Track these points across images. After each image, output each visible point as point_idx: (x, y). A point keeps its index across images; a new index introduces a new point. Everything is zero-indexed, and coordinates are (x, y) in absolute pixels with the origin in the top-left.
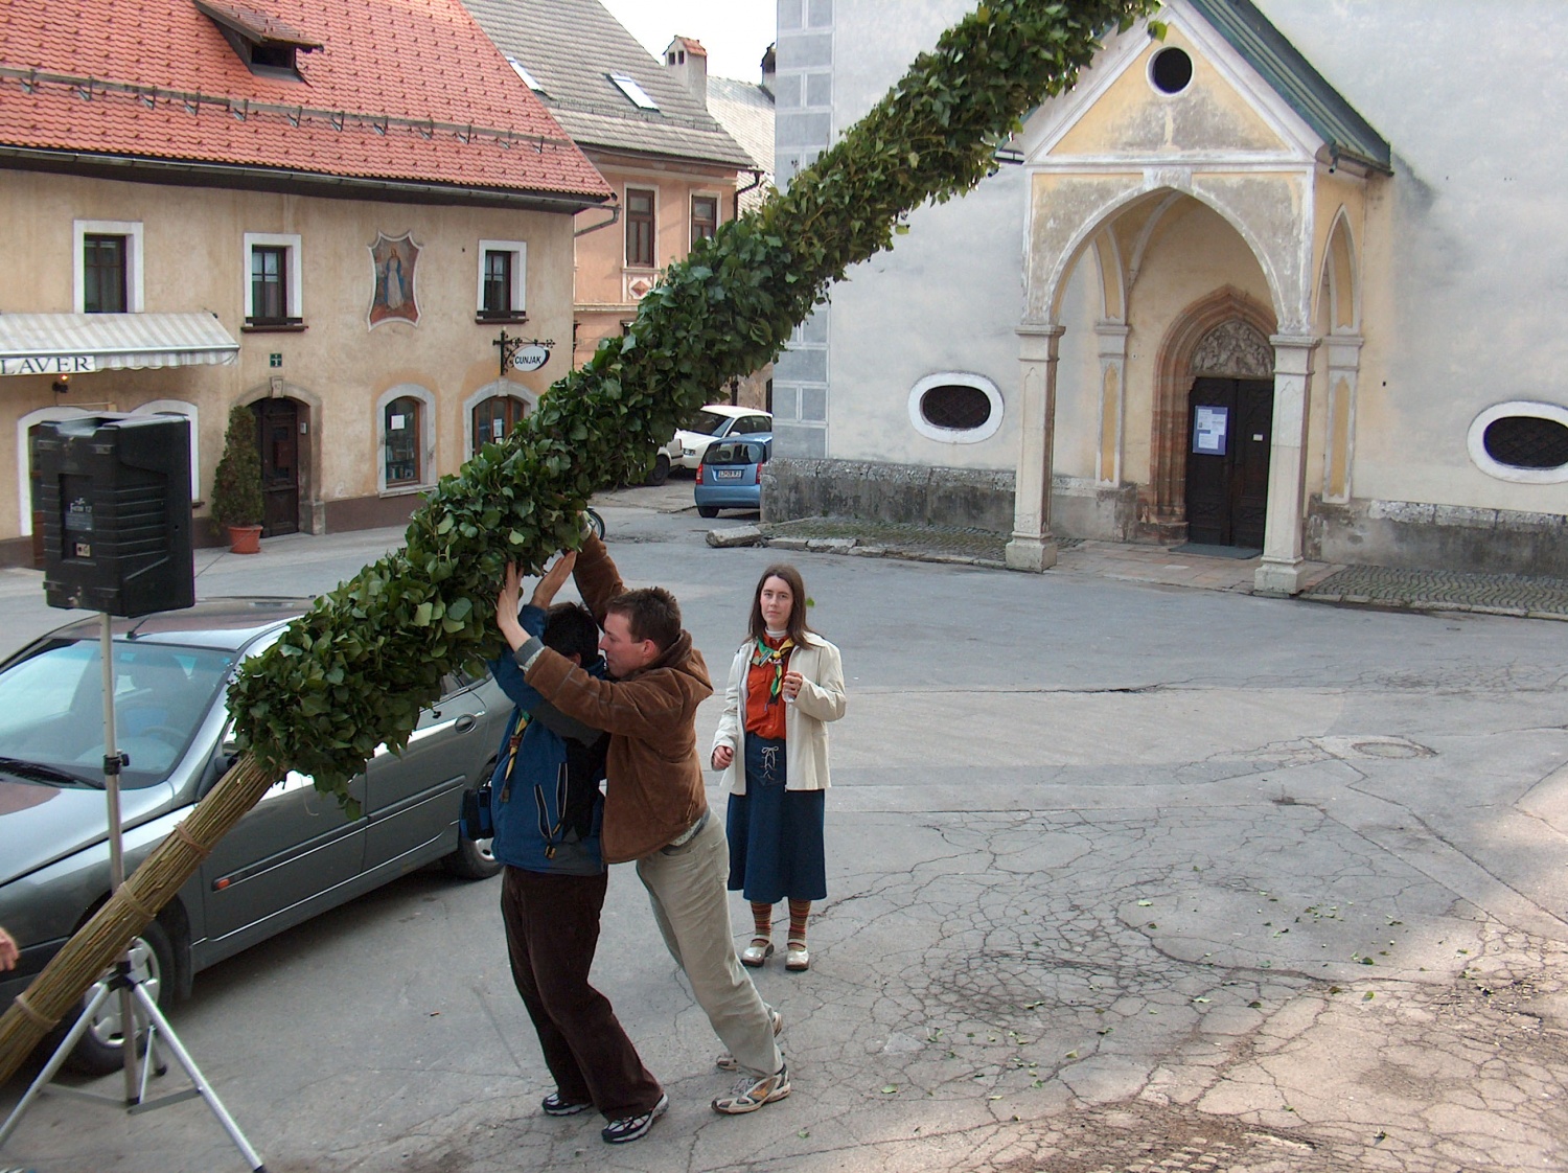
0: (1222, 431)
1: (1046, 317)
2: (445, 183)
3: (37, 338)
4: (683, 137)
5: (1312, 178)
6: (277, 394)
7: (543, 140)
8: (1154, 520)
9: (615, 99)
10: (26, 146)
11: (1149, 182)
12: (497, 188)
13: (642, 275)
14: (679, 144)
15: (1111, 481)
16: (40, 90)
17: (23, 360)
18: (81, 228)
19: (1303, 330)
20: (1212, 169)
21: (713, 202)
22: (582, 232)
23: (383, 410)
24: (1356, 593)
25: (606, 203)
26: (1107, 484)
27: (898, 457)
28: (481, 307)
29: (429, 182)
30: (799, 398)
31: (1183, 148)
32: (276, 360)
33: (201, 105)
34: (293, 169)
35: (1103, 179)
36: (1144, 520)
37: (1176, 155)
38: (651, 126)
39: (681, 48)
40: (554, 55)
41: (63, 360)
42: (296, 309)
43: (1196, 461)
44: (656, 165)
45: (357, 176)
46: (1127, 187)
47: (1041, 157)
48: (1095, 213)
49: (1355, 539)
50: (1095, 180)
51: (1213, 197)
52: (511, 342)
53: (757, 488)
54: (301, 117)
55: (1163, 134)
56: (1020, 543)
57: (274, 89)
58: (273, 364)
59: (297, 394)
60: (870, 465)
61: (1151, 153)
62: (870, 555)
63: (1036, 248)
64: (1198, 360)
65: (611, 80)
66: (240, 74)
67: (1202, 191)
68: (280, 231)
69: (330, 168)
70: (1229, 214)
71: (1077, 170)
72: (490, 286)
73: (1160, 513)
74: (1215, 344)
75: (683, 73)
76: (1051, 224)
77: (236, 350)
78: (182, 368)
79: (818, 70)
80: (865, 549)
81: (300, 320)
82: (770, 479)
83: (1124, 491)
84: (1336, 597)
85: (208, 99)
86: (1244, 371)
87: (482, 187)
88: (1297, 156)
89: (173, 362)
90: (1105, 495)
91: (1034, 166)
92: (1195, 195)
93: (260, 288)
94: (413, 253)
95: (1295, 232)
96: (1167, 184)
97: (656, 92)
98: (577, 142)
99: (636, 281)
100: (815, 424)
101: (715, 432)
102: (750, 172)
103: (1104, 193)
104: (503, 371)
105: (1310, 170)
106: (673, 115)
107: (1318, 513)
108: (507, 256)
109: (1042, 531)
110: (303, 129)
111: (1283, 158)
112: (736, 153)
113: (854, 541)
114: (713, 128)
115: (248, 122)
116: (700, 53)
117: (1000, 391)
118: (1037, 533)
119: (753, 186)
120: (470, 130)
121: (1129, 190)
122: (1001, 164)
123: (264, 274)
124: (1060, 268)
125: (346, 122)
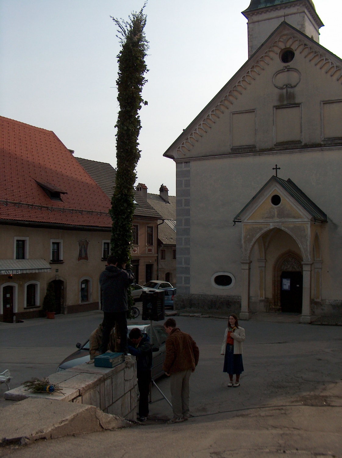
0: (289, 284)
1: (248, 259)
2: (97, 226)
3: (7, 266)
4: (145, 211)
5: (310, 225)
6: (57, 279)
8: (273, 307)
10: (7, 219)
11: (272, 226)
12: (108, 227)
13: (136, 247)
14: (144, 213)
15: (263, 297)
16: (8, 205)
17: (5, 271)
18: (16, 238)
19: (309, 260)
20: (286, 223)
21: (152, 228)
23: (81, 283)
24: (324, 322)
26: (262, 298)
27: (209, 293)
28: (103, 257)
29: (93, 226)
30: (183, 279)
31: (279, 218)
32: (57, 270)
33: (42, 208)
34: (64, 224)
36: (271, 307)
37: (278, 220)
39: (141, 187)
41: (13, 271)
42: (61, 258)
43: (283, 292)
44: (138, 219)
45: (78, 225)
46: (266, 228)
47: (245, 221)
48: (259, 234)
49: (322, 309)
50: (259, 226)
51: (287, 230)
53: (172, 302)
54: (64, 211)
55: (274, 215)
56: (243, 313)
57: (57, 203)
58: (56, 272)
59: (62, 279)
60: (202, 295)
61: (272, 219)
62: (206, 317)
63: (245, 242)
64: (283, 267)
66: (48, 200)
67: (284, 228)
68: (58, 239)
69: (72, 223)
70: (291, 233)
71: (254, 224)
72: (104, 251)
73: (275, 305)
74: (287, 263)
75: (141, 193)
76: (248, 237)
77: (50, 268)
78: (39, 273)
79: (187, 198)
80: (204, 316)
81: (62, 261)
82: (176, 299)
83: (266, 300)
84: (320, 323)
85: (44, 207)
86: (294, 270)
87: (105, 227)
88: (306, 220)
89: (37, 271)
90: (261, 301)
91: (244, 223)
92: (282, 229)
93: (53, 253)
94: (87, 243)
95: (306, 237)
96: (276, 227)
97: (137, 199)
99: (134, 248)
100: (187, 285)
101: (155, 288)
102: (161, 220)
103: (261, 229)
105: (309, 223)
106: (141, 205)
107: (313, 303)
108: (108, 244)
109: (248, 310)
110: (64, 214)
111: (303, 220)
112: (158, 214)
113: (201, 314)
114: (151, 208)
115: (52, 212)
116: (145, 188)
117: (234, 276)
118: (247, 311)
119: (162, 223)
120: (101, 213)
121: (267, 228)
122: (236, 222)
123: (54, 249)
124: (251, 247)
125: (73, 212)
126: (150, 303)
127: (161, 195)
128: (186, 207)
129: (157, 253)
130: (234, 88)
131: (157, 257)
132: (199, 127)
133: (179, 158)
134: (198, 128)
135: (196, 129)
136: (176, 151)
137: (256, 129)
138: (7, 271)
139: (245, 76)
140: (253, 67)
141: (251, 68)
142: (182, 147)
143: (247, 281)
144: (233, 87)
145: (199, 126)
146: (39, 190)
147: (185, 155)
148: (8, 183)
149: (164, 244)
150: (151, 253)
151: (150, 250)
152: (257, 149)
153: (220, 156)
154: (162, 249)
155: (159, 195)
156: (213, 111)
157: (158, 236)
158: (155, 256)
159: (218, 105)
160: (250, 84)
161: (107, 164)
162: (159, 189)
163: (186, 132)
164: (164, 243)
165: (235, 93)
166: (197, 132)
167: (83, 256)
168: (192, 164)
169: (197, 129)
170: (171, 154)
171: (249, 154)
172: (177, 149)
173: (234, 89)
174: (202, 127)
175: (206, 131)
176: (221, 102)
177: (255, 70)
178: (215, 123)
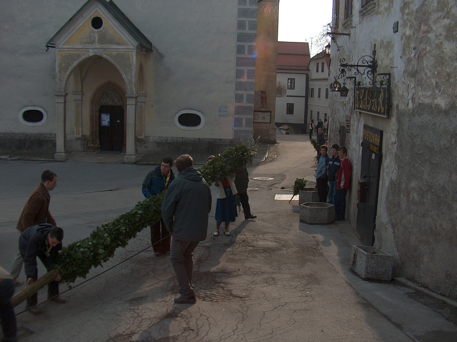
0: (109, 120)
1: (63, 90)
5: (135, 53)
8: (91, 145)
11: (91, 53)
15: (79, 135)
19: (134, 93)
20: (109, 50)
24: (150, 161)
26: (78, 136)
27: (16, 131)
31: (101, 44)
35: (78, 52)
36: (89, 145)
37: (98, 46)
43: (102, 129)
46: (85, 54)
47: (60, 46)
48: (76, 62)
49: (146, 147)
50: (76, 53)
51: (109, 57)
55: (95, 40)
56: (58, 154)
60: (8, 134)
61: (92, 45)
63: (60, 71)
64: (101, 100)
67: (106, 56)
70: (113, 62)
71: (71, 50)
73: (93, 143)
74: (106, 96)
76: (64, 65)
80: (12, 158)
83: (83, 137)
84: (146, 163)
86: (114, 104)
88: (131, 47)
90: (77, 139)
92: (104, 57)
95: (131, 67)
96: (96, 54)
103: (79, 56)
105: (135, 51)
107: (138, 141)
109: (64, 150)
111: (128, 47)
113: (9, 156)
117: (46, 111)
121: (86, 56)
122: (49, 48)
124: (67, 77)
143: (63, 116)
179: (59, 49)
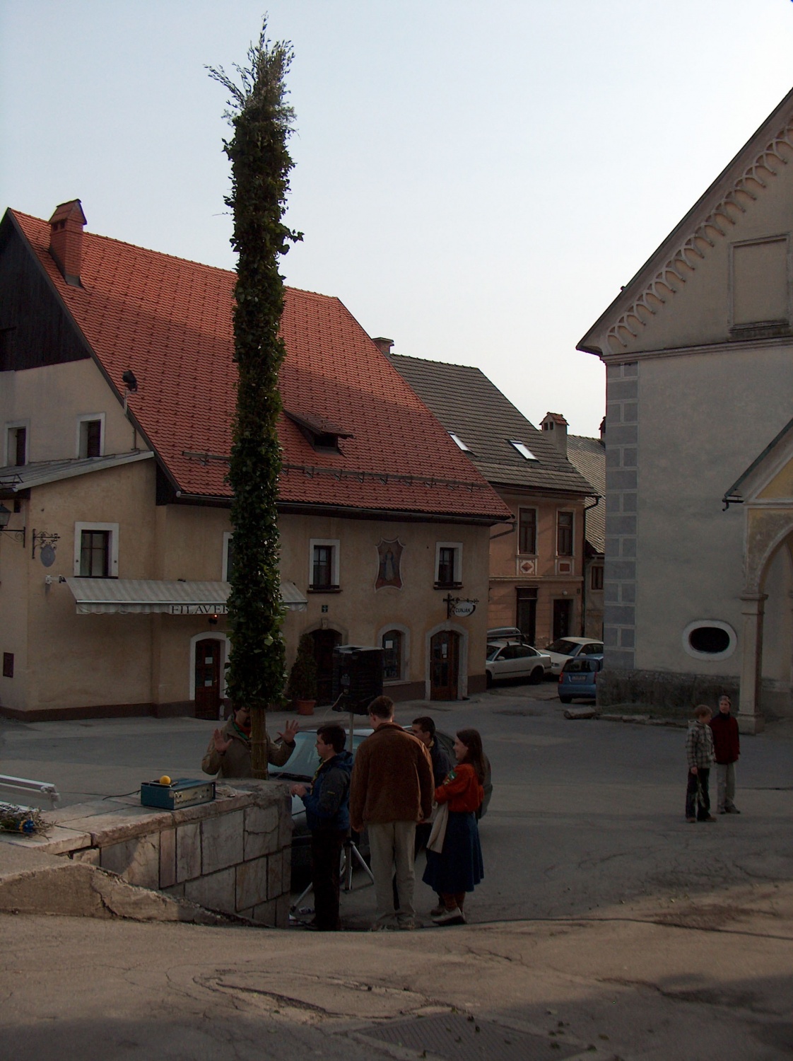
1: (756, 589)
2: (419, 511)
3: (204, 595)
4: (553, 477)
6: (325, 627)
7: (473, 485)
9: (513, 455)
10: (204, 494)
12: (448, 514)
13: (529, 559)
14: (551, 481)
16: (209, 464)
17: (197, 606)
18: (227, 536)
21: (570, 515)
22: (494, 537)
23: (381, 637)
25: (507, 521)
27: (676, 669)
28: (437, 580)
29: (410, 511)
30: (619, 634)
32: (325, 608)
33: (290, 470)
34: (338, 505)
35: (787, 512)
38: (534, 470)
39: (552, 420)
40: (477, 429)
41: (217, 607)
42: (336, 581)
44: (536, 494)
45: (372, 508)
47: (752, 500)
48: (782, 532)
50: (783, 513)
52: (453, 600)
53: (594, 686)
54: (342, 475)
56: (743, 718)
57: (327, 460)
58: (323, 611)
59: (335, 627)
60: (660, 673)
62: (657, 724)
63: (750, 551)
65: (510, 444)
66: (308, 451)
68: (328, 538)
69: (357, 504)
71: (773, 507)
72: (442, 567)
75: (553, 434)
76: (758, 537)
77: (306, 603)
79: (629, 446)
80: (655, 721)
81: (338, 587)
82: (602, 681)
85: (293, 467)
87: (440, 513)
91: (749, 504)
93: (317, 569)
94: (400, 549)
97: (537, 449)
98: (490, 482)
99: (524, 562)
100: (629, 649)
101: (571, 653)
102: (593, 497)
103: (787, 521)
104: (449, 616)
106: (547, 463)
108: (452, 551)
109: (755, 711)
110: (343, 482)
112: (585, 485)
113: (649, 716)
114: (571, 470)
115: (314, 479)
116: (563, 422)
117: (735, 631)
118: (752, 712)
119: (595, 505)
120: (432, 480)
122: (730, 503)
123: (319, 561)
124: (765, 562)
125: (365, 478)
126: (346, 675)
127: (604, 440)
128: (629, 469)
129: (583, 575)
130: (737, 185)
131: (583, 583)
132: (658, 280)
133: (613, 353)
134: (656, 283)
135: (651, 285)
136: (607, 336)
137: (788, 282)
138: (202, 607)
139: (762, 157)
140: (782, 133)
141: (776, 135)
142: (619, 327)
143: (755, 642)
144: (735, 183)
145: (657, 278)
146: (288, 430)
147: (625, 346)
148: (216, 416)
149: (599, 554)
150: (568, 575)
151: (565, 567)
152: (790, 328)
153: (704, 347)
154: (596, 565)
155: (599, 441)
156: (689, 243)
157: (584, 535)
158: (578, 582)
159: (700, 228)
160: (775, 174)
161: (472, 368)
162: (599, 427)
163: (628, 293)
164: (599, 551)
165: (741, 198)
166: (654, 291)
167: (389, 577)
168: (642, 367)
169: (653, 286)
170: (596, 345)
171: (772, 340)
172: (608, 333)
173: (738, 188)
174: (663, 280)
175: (675, 289)
176: (707, 221)
177: (786, 139)
178: (694, 269)
179: (751, 507)
